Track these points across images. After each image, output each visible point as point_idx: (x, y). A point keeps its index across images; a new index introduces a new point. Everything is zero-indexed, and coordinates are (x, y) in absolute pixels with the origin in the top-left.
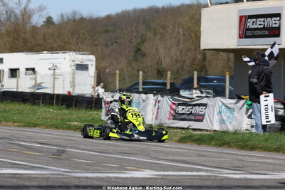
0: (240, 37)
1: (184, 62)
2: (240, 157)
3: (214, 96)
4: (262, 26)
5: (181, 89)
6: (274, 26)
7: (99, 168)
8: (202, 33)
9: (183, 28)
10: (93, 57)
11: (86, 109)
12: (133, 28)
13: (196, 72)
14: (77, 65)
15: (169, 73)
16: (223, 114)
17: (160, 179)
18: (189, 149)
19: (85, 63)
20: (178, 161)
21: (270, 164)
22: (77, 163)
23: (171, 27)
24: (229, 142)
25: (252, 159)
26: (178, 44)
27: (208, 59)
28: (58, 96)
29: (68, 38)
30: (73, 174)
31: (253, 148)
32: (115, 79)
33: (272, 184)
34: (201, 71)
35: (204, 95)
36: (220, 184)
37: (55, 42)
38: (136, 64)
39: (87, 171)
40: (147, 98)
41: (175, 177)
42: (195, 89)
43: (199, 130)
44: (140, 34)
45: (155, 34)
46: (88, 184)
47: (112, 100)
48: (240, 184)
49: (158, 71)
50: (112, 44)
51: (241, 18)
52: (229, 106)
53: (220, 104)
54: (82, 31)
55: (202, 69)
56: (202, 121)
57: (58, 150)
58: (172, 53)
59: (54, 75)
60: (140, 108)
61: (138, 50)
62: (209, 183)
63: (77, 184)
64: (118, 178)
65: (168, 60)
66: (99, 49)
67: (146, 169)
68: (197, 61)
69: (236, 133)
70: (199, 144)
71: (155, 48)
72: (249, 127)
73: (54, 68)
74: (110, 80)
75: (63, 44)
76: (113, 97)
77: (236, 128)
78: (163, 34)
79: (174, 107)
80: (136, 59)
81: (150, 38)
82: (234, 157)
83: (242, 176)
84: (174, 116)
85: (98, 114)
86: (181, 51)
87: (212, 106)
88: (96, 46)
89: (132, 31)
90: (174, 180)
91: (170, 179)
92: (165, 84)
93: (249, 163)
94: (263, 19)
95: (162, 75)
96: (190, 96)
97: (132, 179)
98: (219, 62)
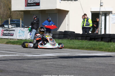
0: (26, 6)
1: (4, 15)
3: (17, 27)
4: (33, 2)
5: (5, 25)
6: (38, 2)
9: (3, 3)
13: (9, 19)
16: (20, 33)
17: (3, 58)
18: (10, 46)
20: (8, 51)
21: (40, 51)
35: (13, 27)
42: (10, 25)
43: (12, 39)
52: (23, 30)
53: (19, 30)
56: (13, 36)
68: (8, 14)
69: (26, 40)
70: (13, 44)
72: (30, 38)
77: (26, 38)
79: (3, 31)
83: (32, 56)
84: (3, 34)
90: (8, 58)
91: (6, 58)
96: (8, 27)
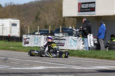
0: (79, 12)
1: (56, 22)
2: (79, 60)
3: (69, 36)
4: (88, 7)
5: (55, 33)
6: (92, 7)
7: (22, 66)
8: (63, 10)
9: (55, 8)
10: (18, 21)
11: (16, 42)
12: (35, 8)
13: (61, 26)
14: (12, 24)
15: (50, 26)
16: (72, 43)
19: (15, 23)
20: (54, 62)
21: (92, 63)
22: (13, 64)
23: (50, 8)
24: (75, 54)
25: (84, 61)
26: (53, 15)
27: (65, 20)
28: (5, 36)
29: (9, 13)
30: (11, 68)
31: (84, 57)
32: (28, 29)
33: (93, 71)
34: (63, 26)
36: (71, 71)
37: (3, 14)
38: (36, 23)
39: (17, 67)
40: (41, 37)
41: (53, 69)
42: (61, 33)
43: (62, 49)
44: (38, 11)
45: (44, 11)
46: (18, 72)
47: (27, 38)
48: (79, 71)
49: (46, 26)
50: (26, 15)
51: (79, 4)
52: (75, 39)
53: (71, 39)
54: (14, 10)
55: (63, 25)
56: (63, 46)
57: (5, 58)
58: (51, 19)
59: (3, 28)
60: (38, 41)
61: (37, 18)
62: (67, 71)
63: (13, 72)
64: (29, 70)
65: (50, 22)
66: (21, 18)
67: (41, 66)
68: (61, 22)
69: (77, 50)
71: (44, 16)
72: (83, 48)
73: (3, 25)
74: (26, 30)
75: (6, 15)
76: (27, 37)
78: (47, 11)
80: (36, 21)
81: (42, 12)
82: (77, 60)
83: (80, 68)
85: (21, 44)
86: (55, 18)
87: (67, 40)
88: (20, 16)
89: (35, 10)
90: (52, 70)
91: (51, 70)
92: (48, 31)
93: (83, 63)
94: (88, 4)
95: (47, 28)
96: (59, 36)
97: (35, 70)
98: (70, 22)
